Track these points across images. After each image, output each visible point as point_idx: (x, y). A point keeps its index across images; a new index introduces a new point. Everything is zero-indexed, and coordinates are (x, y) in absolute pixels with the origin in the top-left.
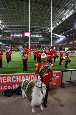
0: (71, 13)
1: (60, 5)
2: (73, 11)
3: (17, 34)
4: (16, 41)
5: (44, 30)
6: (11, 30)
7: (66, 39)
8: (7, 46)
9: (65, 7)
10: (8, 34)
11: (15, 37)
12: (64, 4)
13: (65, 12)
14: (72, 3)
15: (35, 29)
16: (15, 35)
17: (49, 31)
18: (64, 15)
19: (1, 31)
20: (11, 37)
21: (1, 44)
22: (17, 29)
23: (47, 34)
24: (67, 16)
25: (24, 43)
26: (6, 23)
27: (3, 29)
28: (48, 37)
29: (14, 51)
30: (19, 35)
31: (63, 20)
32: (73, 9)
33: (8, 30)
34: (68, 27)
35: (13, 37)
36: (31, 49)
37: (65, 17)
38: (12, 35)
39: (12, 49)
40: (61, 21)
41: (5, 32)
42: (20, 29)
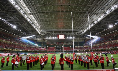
0: (102, 17)
1: (91, 12)
2: (103, 15)
3: (52, 36)
4: (50, 43)
5: (77, 32)
6: (47, 33)
7: (100, 39)
8: (42, 47)
9: (96, 12)
10: (44, 37)
11: (50, 39)
12: (95, 11)
13: (96, 17)
14: (102, 10)
15: (69, 32)
16: (50, 38)
17: (82, 32)
18: (96, 18)
19: (39, 34)
20: (46, 39)
21: (38, 46)
22: (52, 33)
23: (80, 35)
24: (99, 20)
25: (58, 44)
26: (43, 28)
27: (41, 33)
28: (81, 38)
29: (48, 52)
30: (54, 38)
31: (96, 22)
32: (104, 14)
33: (44, 34)
34: (101, 28)
35: (48, 40)
36: (65, 51)
37: (97, 20)
38: (47, 38)
39: (47, 51)
40: (93, 23)
41: (42, 36)
42: (55, 33)
